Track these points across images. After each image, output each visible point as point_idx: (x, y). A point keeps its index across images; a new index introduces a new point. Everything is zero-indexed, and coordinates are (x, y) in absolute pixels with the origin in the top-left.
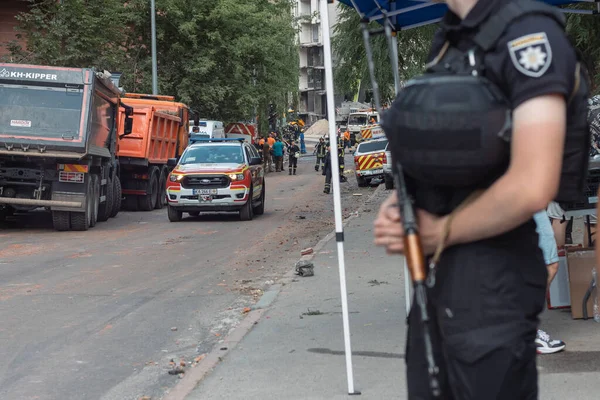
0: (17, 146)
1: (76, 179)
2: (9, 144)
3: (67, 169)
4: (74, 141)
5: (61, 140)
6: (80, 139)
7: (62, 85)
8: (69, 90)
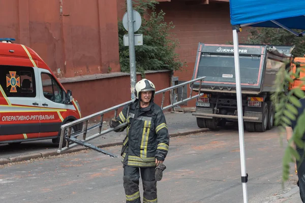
0: (225, 88)
1: (257, 105)
2: (221, 87)
3: (252, 99)
4: (255, 85)
5: (248, 84)
6: (258, 84)
7: (249, 55)
8: (253, 58)
